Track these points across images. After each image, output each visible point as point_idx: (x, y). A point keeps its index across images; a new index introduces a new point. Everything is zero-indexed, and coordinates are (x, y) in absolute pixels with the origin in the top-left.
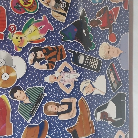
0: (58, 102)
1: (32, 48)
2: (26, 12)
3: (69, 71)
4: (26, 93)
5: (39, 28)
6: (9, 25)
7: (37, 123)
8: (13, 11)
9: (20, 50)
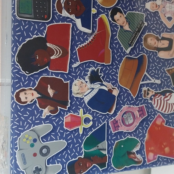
0: (158, 36)
3: (171, 1)
4: (127, 17)
7: (136, 56)
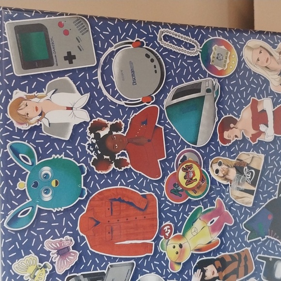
1: (198, 261)
2: (189, 197)
5: (209, 224)
6: (163, 226)
8: (168, 199)
9: (178, 268)
